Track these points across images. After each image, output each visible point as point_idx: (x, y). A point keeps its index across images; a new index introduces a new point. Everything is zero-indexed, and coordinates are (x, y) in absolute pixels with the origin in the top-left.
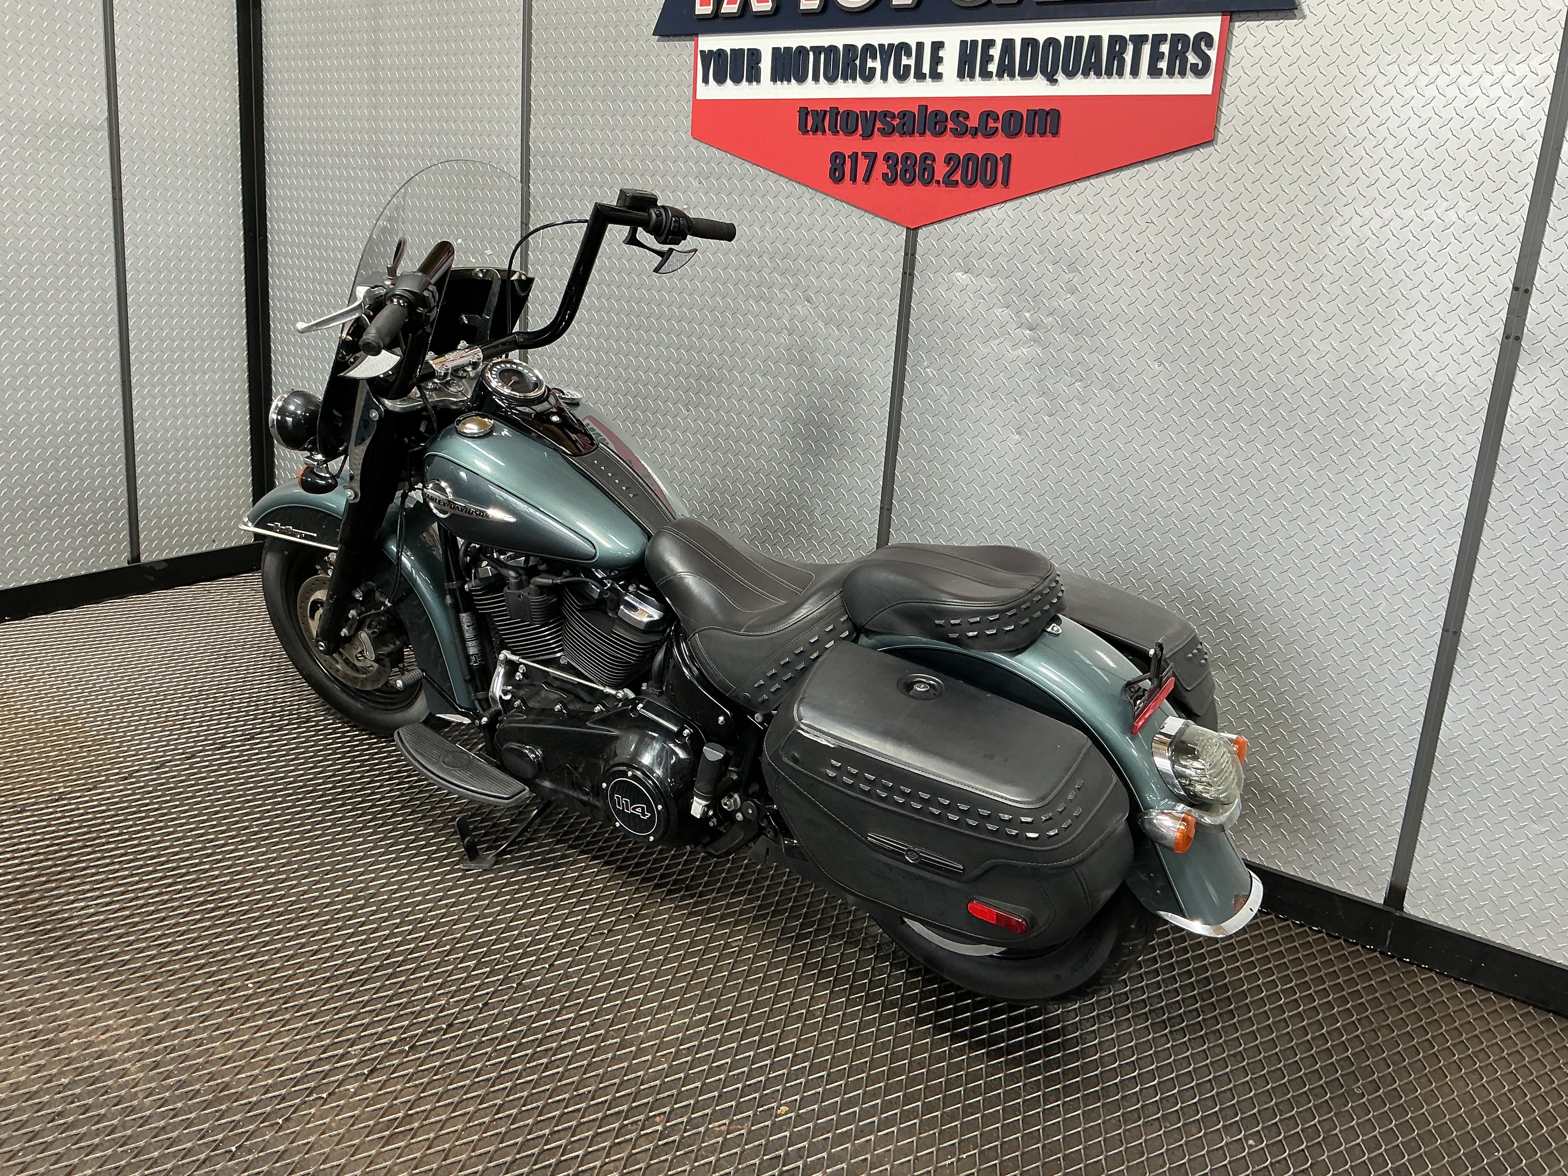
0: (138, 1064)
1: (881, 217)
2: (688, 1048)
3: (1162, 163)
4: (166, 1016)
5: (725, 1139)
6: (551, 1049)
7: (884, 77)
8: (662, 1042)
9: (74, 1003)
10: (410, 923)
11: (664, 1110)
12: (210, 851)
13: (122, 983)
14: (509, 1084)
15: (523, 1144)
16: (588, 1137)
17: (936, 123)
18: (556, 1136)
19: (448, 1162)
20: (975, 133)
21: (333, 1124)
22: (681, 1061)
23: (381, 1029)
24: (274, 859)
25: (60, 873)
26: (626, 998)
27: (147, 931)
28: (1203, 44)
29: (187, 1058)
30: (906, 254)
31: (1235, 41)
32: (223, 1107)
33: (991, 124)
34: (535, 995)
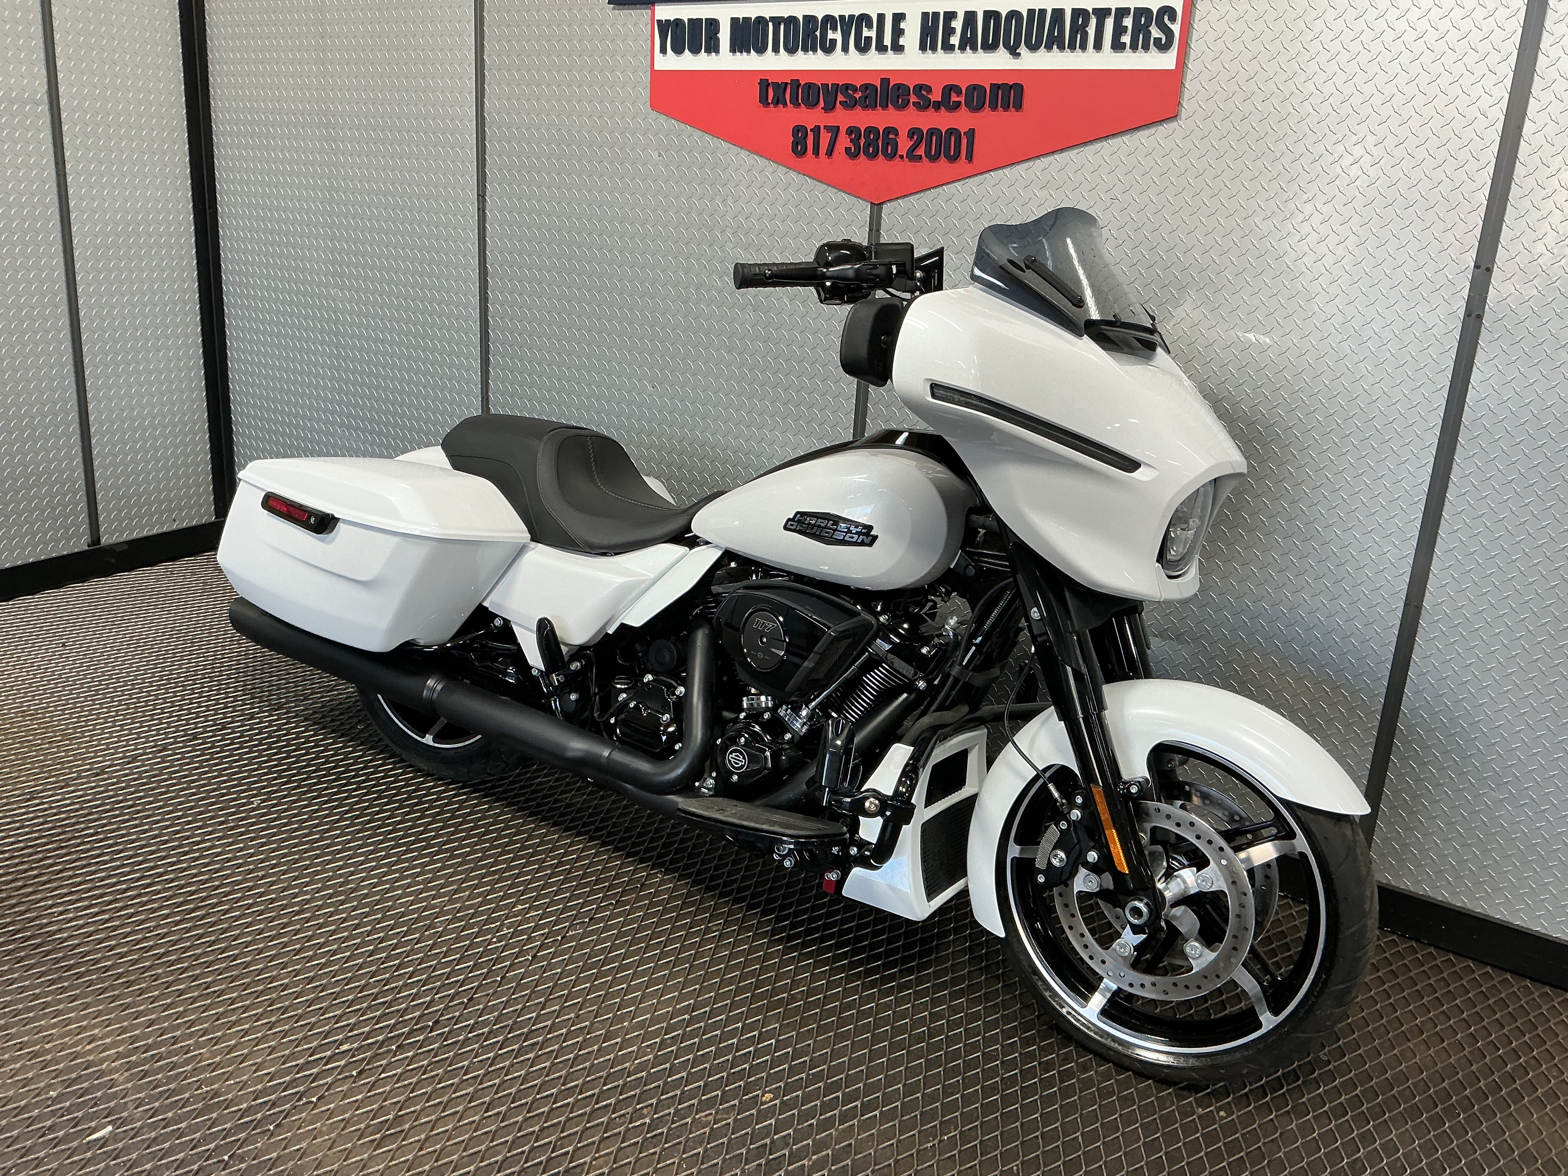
0: (126, 1074)
1: (843, 192)
2: (673, 1037)
3: (1126, 138)
4: (152, 1023)
5: (712, 1129)
6: (537, 1043)
7: (845, 49)
8: (647, 1032)
9: (58, 1013)
10: (391, 917)
11: (650, 1102)
12: (187, 849)
13: (104, 990)
14: (497, 1081)
15: (513, 1141)
16: (576, 1133)
17: (898, 97)
18: (546, 1133)
19: (440, 1163)
20: (937, 106)
21: (324, 1128)
22: (666, 1051)
23: (367, 1029)
24: (252, 855)
25: (36, 876)
26: (610, 988)
27: (127, 935)
28: (1166, 18)
29: (175, 1066)
30: (871, 230)
31: (1198, 15)
32: (214, 1115)
33: (954, 98)
34: (519, 987)
